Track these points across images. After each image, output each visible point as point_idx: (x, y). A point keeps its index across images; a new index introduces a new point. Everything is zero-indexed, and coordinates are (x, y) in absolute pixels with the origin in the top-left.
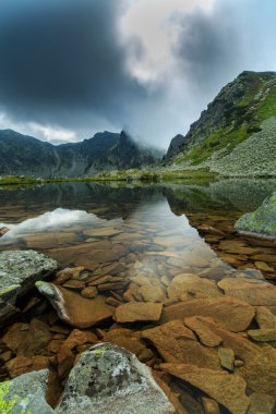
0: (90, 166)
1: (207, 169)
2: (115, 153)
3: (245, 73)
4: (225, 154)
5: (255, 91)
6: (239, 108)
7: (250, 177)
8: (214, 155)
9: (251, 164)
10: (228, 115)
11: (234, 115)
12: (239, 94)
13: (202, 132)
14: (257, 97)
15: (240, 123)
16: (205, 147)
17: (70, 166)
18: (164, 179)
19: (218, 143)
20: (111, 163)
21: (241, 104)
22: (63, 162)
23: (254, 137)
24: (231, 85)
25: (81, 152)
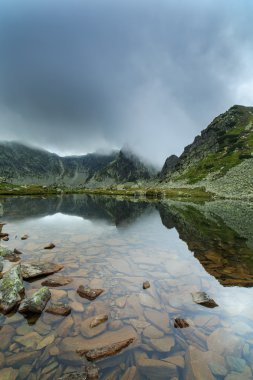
0: (90, 177)
1: (203, 189)
2: (114, 167)
3: (236, 107)
4: (219, 176)
5: (245, 122)
6: (230, 137)
7: (245, 199)
8: (209, 176)
9: (245, 187)
10: (221, 141)
11: (226, 142)
12: (232, 125)
13: (197, 155)
14: (247, 128)
15: (232, 149)
16: (200, 168)
17: (72, 176)
18: (167, 196)
19: (212, 166)
20: (110, 176)
21: (232, 133)
22: (67, 171)
23: (246, 163)
24: (223, 116)
25: (84, 164)
